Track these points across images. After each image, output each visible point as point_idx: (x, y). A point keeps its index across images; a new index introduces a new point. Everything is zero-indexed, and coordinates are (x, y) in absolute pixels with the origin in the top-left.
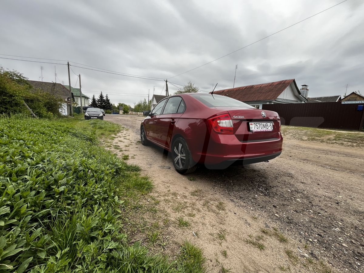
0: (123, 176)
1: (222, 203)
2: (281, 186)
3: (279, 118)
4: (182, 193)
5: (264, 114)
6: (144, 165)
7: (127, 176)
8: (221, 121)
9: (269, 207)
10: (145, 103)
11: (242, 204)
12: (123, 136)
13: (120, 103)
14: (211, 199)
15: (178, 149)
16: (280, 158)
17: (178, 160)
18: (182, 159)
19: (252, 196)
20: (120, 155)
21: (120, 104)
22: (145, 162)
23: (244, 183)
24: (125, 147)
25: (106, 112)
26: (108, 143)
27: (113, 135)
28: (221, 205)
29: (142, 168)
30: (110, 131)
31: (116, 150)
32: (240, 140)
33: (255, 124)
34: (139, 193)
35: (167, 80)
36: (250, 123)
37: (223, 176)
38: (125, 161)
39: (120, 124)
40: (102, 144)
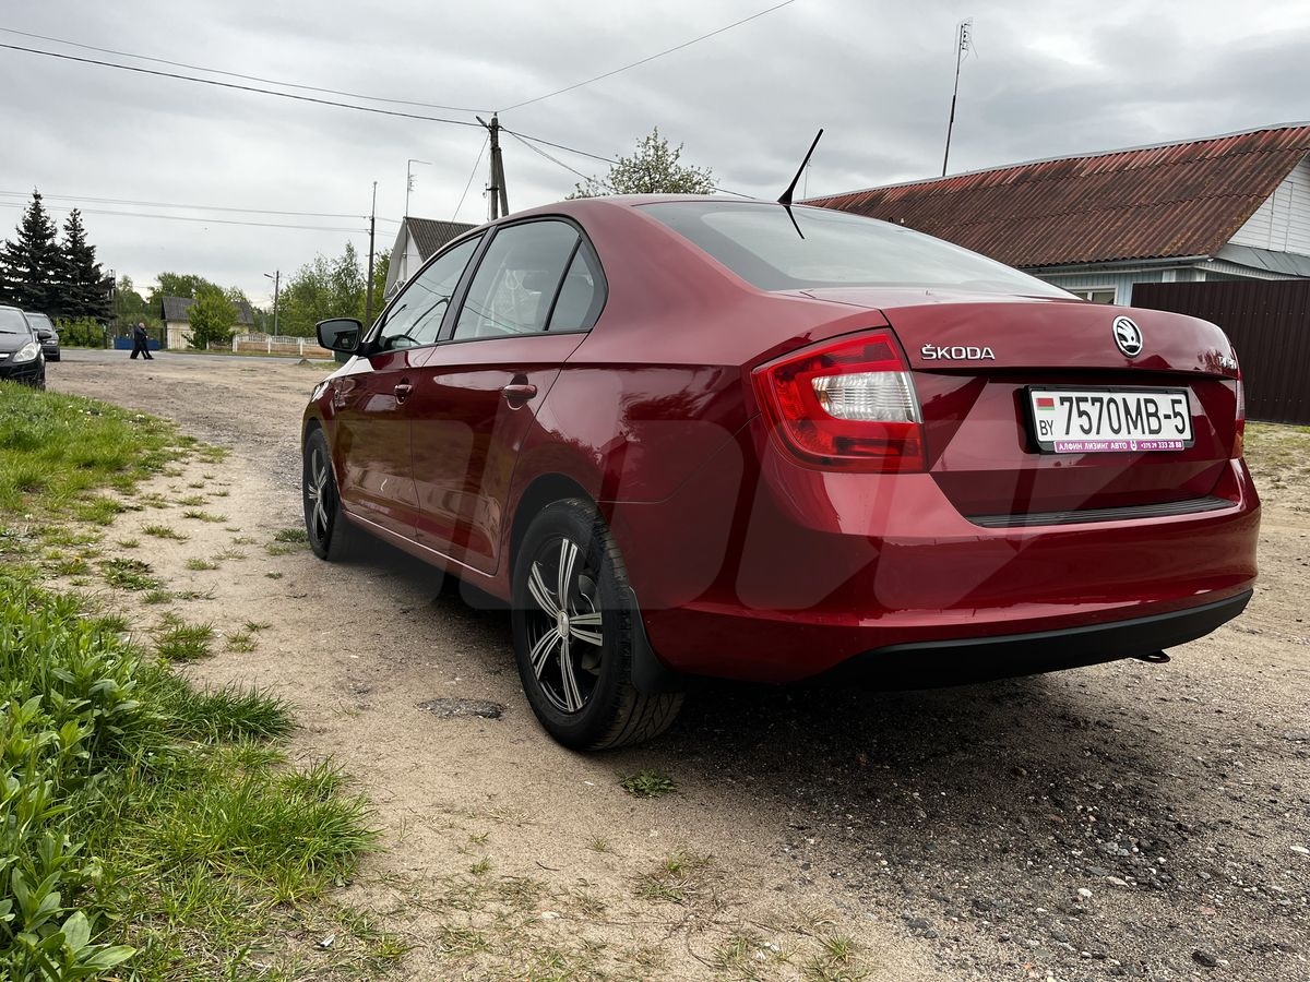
0: (150, 774)
1: (851, 945)
2: (1247, 825)
3: (1234, 364)
4: (569, 882)
5: (1129, 332)
6: (317, 698)
7: (182, 775)
8: (844, 381)
9: (1165, 962)
10: (349, 272)
11: (989, 949)
12: (181, 497)
13: (172, 277)
14: (772, 923)
15: (551, 580)
16: (1250, 638)
17: (555, 654)
18: (578, 648)
19: (1055, 895)
20: (143, 625)
21: (168, 280)
22: (325, 676)
23: (1001, 808)
24: (189, 572)
25: (72, 337)
26: (66, 544)
27: (109, 494)
28: (841, 958)
29: (302, 717)
30: (89, 464)
31: (120, 592)
32: (968, 510)
33: (1070, 400)
34: (261, 889)
35: (495, 121)
36: (1036, 395)
37: (863, 758)
38: (177, 670)
39: (165, 414)
40: (23, 552)
